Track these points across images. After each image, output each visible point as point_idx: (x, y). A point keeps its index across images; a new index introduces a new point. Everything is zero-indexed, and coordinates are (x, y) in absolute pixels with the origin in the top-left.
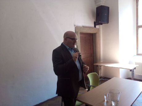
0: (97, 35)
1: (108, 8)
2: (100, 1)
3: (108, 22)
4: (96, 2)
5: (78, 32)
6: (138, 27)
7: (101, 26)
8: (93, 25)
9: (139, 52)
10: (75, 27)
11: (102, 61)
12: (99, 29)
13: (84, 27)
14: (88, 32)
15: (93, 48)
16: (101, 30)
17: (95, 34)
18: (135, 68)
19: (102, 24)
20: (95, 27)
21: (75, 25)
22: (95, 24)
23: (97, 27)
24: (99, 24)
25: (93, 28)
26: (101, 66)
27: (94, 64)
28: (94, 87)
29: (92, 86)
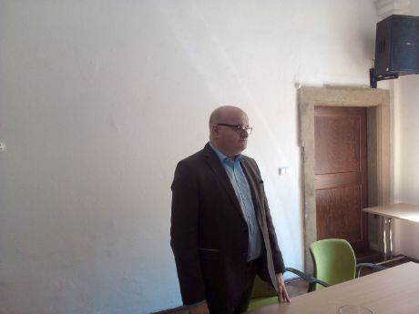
0: (383, 111)
4: (377, 5)
5: (307, 105)
7: (395, 80)
8: (366, 81)
10: (299, 90)
11: (397, 202)
12: (388, 92)
13: (328, 87)
15: (366, 157)
17: (374, 109)
19: (396, 76)
20: (373, 84)
21: (297, 85)
22: (375, 77)
23: (382, 85)
24: (387, 76)
25: (367, 89)
26: (391, 218)
27: (366, 210)
28: (325, 285)
29: (319, 282)
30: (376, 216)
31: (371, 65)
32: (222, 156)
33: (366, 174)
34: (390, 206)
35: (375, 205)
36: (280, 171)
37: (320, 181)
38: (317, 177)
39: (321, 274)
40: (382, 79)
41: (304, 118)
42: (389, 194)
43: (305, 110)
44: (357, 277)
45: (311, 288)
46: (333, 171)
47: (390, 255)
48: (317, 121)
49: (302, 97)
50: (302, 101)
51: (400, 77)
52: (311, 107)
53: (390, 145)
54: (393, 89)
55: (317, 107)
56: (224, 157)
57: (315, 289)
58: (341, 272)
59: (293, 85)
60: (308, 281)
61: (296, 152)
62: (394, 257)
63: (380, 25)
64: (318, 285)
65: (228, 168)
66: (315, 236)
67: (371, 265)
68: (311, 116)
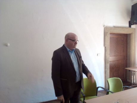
0: (133, 36)
5: (107, 33)
8: (128, 25)
10: (105, 28)
12: (135, 29)
13: (115, 27)
14: (121, 33)
15: (127, 51)
17: (130, 35)
20: (130, 26)
21: (104, 26)
22: (130, 24)
23: (133, 26)
24: (135, 23)
25: (128, 28)
27: (126, 68)
28: (112, 93)
29: (110, 92)
30: (130, 71)
31: (129, 20)
33: (127, 56)
34: (134, 67)
35: (130, 67)
36: (98, 54)
37: (111, 59)
38: (110, 57)
39: (111, 89)
40: (133, 24)
41: (106, 37)
42: (134, 63)
43: (107, 34)
44: (123, 90)
45: (108, 93)
46: (116, 55)
47: (134, 84)
48: (111, 38)
49: (106, 30)
50: (106, 31)
52: (109, 33)
55: (111, 34)
57: (108, 94)
58: (118, 89)
59: (103, 26)
60: (106, 91)
61: (103, 48)
62: (135, 84)
63: (132, 6)
64: (110, 93)
65: (70, 53)
66: (109, 77)
67: (128, 87)
68: (108, 37)
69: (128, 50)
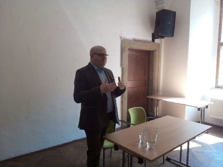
0: (157, 53)
1: (174, 13)
2: (163, 3)
3: (172, 35)
4: (157, 3)
5: (125, 48)
6: (220, 44)
7: (163, 39)
8: (150, 39)
9: (219, 84)
10: (122, 40)
11: (160, 94)
12: (159, 44)
13: (135, 40)
14: (142, 49)
16: (163, 46)
18: (207, 107)
19: (163, 37)
20: (153, 40)
21: (121, 38)
22: (154, 37)
23: (157, 41)
24: (159, 37)
25: (150, 42)
26: (158, 100)
27: (147, 97)
28: (134, 125)
29: (132, 124)
30: (152, 99)
31: (152, 31)
32: (96, 68)
33: (148, 81)
34: (157, 95)
35: (152, 95)
37: (130, 84)
38: (128, 82)
39: (132, 121)
40: (157, 38)
41: (124, 54)
42: (158, 90)
43: (124, 50)
45: (129, 126)
48: (129, 56)
49: (123, 44)
50: (123, 46)
51: (165, 38)
52: (127, 49)
53: (159, 69)
54: (161, 44)
55: (129, 49)
56: (97, 68)
58: (140, 120)
59: (119, 38)
63: (157, 13)
68: (126, 53)
69: (150, 73)
